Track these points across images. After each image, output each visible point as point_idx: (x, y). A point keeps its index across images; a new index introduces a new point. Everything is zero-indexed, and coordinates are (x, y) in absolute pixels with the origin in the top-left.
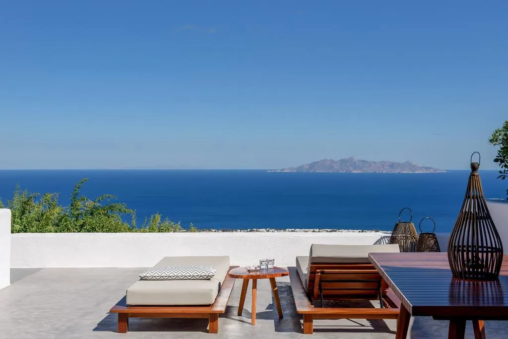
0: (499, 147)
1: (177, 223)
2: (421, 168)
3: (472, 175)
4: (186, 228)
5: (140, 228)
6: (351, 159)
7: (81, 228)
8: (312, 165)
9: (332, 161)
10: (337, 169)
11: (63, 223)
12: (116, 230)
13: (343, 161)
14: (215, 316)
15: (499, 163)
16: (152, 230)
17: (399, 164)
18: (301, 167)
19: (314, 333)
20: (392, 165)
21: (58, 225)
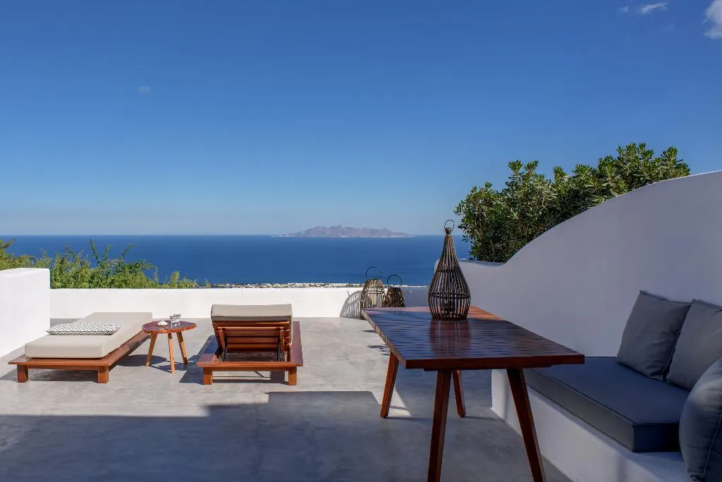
0: (463, 216)
1: (193, 280)
2: (395, 234)
3: (447, 237)
4: (201, 285)
5: (161, 284)
6: (340, 227)
7: (111, 285)
8: (308, 232)
9: (324, 228)
10: (328, 235)
11: (96, 280)
12: (141, 286)
13: (333, 228)
14: (103, 369)
15: (463, 229)
16: (172, 286)
17: (377, 230)
18: (300, 233)
19: (213, 384)
20: (373, 232)
21: (90, 282)
